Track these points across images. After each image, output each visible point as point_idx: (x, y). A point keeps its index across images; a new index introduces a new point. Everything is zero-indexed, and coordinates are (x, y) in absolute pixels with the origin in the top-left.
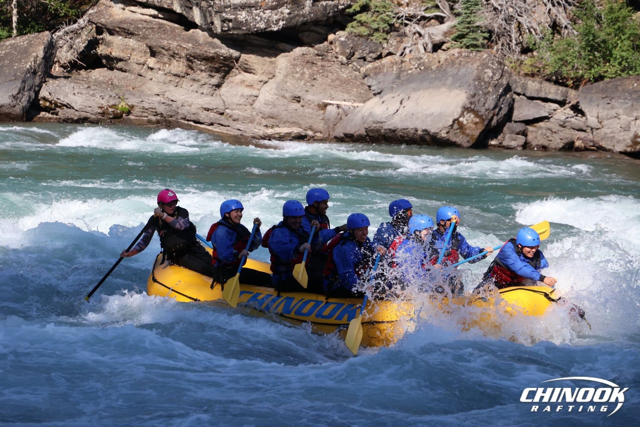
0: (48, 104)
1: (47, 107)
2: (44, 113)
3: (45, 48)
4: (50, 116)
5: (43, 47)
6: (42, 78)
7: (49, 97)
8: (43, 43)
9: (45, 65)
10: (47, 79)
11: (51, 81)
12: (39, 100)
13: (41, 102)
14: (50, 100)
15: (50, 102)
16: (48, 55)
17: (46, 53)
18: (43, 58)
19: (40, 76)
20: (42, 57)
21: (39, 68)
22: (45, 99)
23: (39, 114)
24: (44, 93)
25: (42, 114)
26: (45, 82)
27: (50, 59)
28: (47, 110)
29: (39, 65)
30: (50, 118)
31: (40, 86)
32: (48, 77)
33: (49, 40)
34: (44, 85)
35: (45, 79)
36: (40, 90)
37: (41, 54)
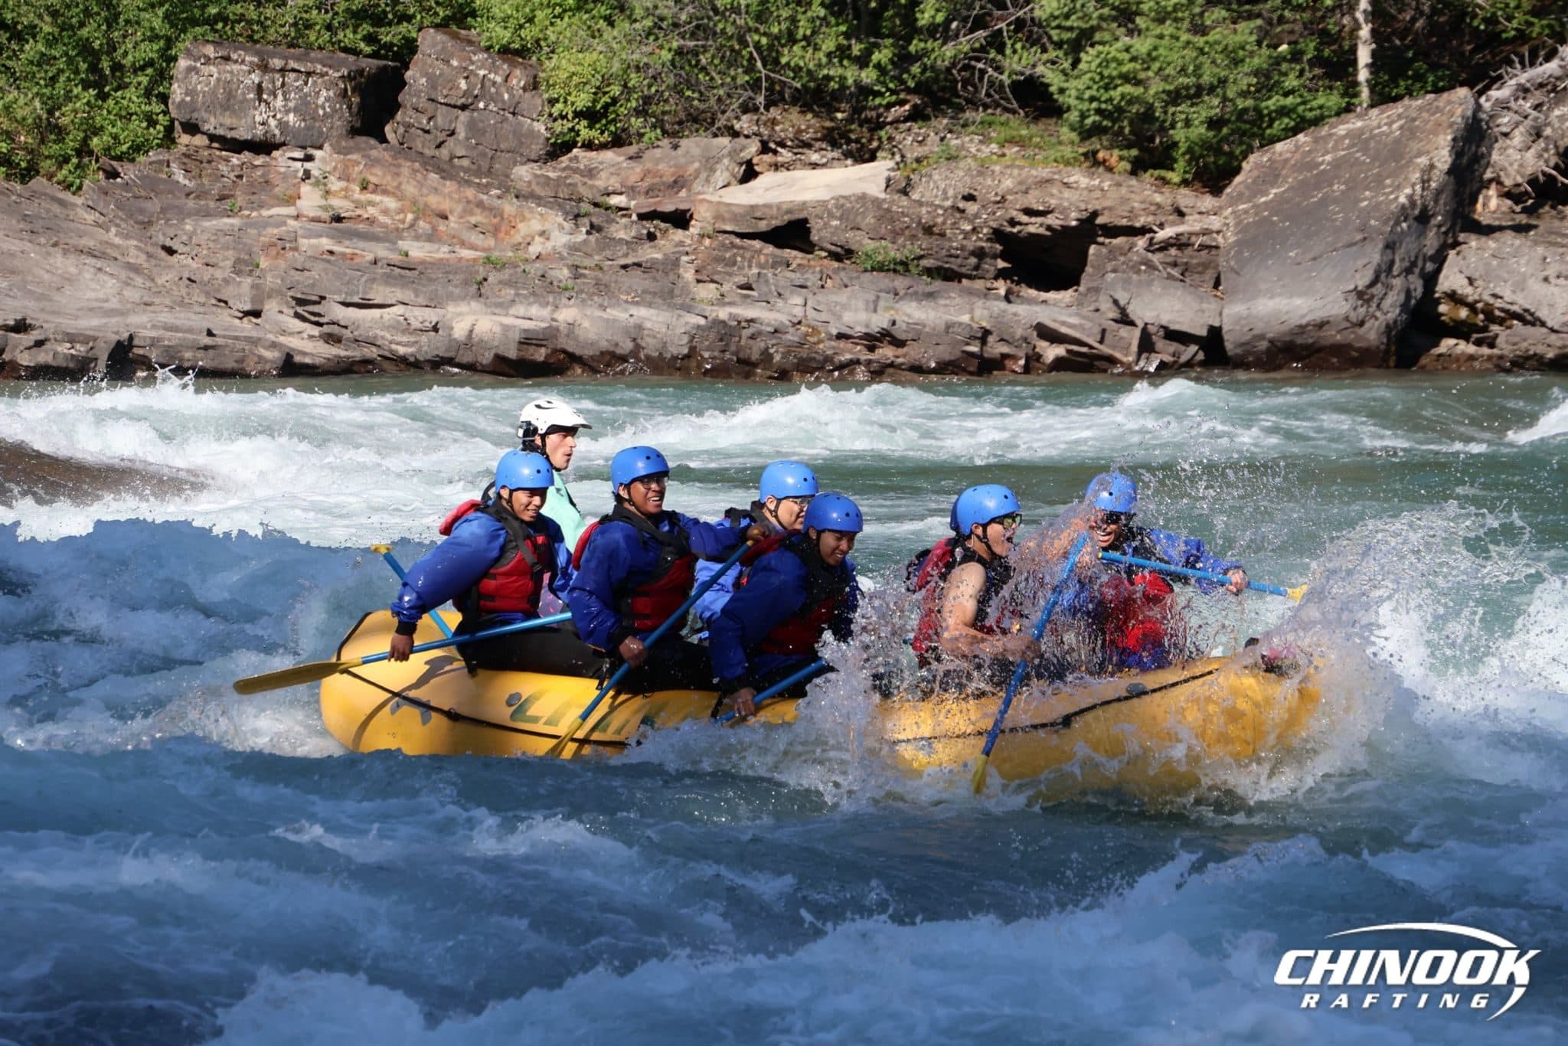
0: (1464, 313)
1: (1463, 323)
2: (1452, 341)
3: (1454, 140)
4: (1471, 349)
5: (1449, 137)
6: (1446, 233)
7: (1469, 290)
8: (1451, 125)
9: (1457, 194)
10: (1462, 237)
11: (1474, 241)
12: (1438, 302)
13: (1443, 308)
14: (1470, 299)
15: (1472, 307)
16: (1465, 160)
17: (1458, 153)
18: (1449, 172)
19: (1439, 226)
20: (1446, 167)
21: (1436, 201)
22: (1454, 297)
23: (1437, 345)
24: (1451, 279)
25: (1447, 344)
26: (1456, 244)
27: (1473, 171)
28: (1461, 330)
29: (1439, 192)
30: (1472, 358)
31: (1440, 259)
32: (1462, 231)
33: (1469, 113)
34: (1452, 253)
35: (1455, 237)
36: (1439, 270)
37: (1443, 158)
